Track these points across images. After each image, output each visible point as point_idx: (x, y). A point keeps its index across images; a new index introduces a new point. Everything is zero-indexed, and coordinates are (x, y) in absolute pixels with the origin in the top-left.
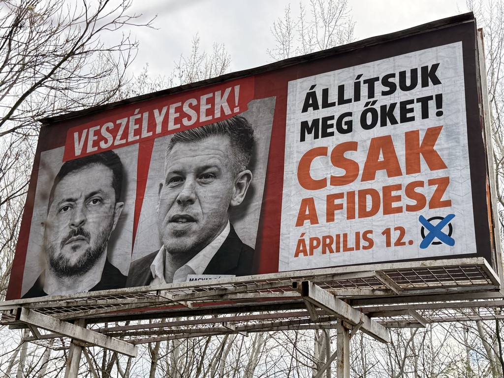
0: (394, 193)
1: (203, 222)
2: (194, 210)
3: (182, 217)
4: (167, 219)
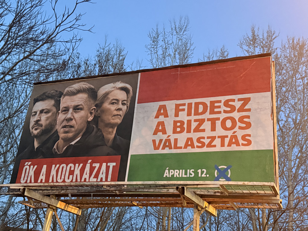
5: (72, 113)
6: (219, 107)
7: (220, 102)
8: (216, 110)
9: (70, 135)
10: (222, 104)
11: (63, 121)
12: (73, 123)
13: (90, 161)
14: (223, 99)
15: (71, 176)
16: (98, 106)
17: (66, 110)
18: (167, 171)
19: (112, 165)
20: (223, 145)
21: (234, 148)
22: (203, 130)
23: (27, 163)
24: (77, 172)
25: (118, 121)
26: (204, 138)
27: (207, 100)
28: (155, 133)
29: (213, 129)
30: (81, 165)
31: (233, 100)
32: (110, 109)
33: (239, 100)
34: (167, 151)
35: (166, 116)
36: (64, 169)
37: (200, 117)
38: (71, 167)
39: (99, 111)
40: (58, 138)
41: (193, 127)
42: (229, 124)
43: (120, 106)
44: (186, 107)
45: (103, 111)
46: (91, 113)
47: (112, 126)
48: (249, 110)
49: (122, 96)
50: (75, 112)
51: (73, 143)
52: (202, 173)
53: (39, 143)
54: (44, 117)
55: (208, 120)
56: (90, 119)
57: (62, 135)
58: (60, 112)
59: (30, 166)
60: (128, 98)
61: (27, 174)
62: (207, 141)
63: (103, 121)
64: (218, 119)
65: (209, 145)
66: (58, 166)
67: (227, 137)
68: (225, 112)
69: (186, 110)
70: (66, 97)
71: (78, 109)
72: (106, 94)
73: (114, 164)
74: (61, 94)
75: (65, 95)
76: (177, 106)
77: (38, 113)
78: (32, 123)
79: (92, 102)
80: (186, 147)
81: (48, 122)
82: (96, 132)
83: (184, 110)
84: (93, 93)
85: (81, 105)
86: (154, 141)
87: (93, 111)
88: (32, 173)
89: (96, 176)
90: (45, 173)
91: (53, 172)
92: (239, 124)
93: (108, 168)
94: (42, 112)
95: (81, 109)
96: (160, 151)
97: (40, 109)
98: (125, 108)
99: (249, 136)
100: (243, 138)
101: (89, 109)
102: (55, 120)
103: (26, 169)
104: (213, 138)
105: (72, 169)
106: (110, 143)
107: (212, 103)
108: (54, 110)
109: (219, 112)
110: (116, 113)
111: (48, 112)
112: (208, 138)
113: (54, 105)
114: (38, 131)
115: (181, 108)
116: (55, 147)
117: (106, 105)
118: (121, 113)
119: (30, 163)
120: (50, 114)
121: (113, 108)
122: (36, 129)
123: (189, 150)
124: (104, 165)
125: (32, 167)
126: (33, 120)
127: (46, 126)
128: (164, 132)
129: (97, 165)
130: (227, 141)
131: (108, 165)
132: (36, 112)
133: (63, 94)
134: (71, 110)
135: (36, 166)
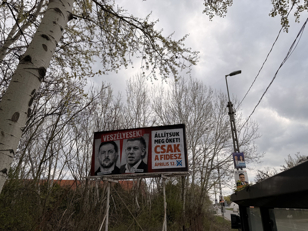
0: (172, 156)
1: (136, 158)
2: (134, 156)
3: (131, 157)
4: (128, 157)
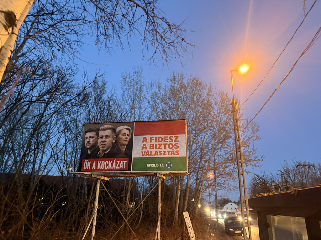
5: (105, 139)
6: (167, 139)
7: (167, 137)
8: (166, 140)
9: (105, 148)
10: (168, 138)
11: (101, 142)
12: (106, 143)
13: (115, 160)
14: (169, 136)
15: (107, 166)
16: (117, 136)
17: (102, 137)
18: (148, 164)
19: (125, 162)
20: (169, 154)
21: (173, 156)
22: (162, 148)
23: (85, 161)
24: (110, 164)
25: (126, 143)
26: (162, 151)
27: (163, 136)
28: (142, 149)
29: (165, 148)
30: (112, 162)
31: (172, 137)
32: (122, 138)
33: (175, 137)
34: (147, 156)
35: (147, 142)
36: (104, 163)
37: (160, 143)
38: (107, 163)
39: (117, 138)
40: (99, 150)
41: (157, 147)
42: (171, 146)
43: (127, 136)
44: (154, 139)
45: (120, 138)
46: (114, 139)
47: (124, 145)
48: (178, 141)
49: (127, 132)
50: (107, 138)
51: (107, 152)
52: (162, 165)
53: (90, 152)
54: (91, 140)
55: (163, 144)
56: (114, 141)
57: (101, 149)
58: (99, 138)
59: (87, 162)
60: (130, 133)
61: (86, 166)
62: (163, 153)
63: (119, 143)
64: (167, 144)
65: (164, 154)
66: (101, 162)
67: (170, 151)
68: (169, 141)
69: (155, 140)
70: (101, 131)
71: (108, 137)
72: (120, 131)
73: (126, 161)
74: (98, 130)
75: (101, 130)
76: (151, 138)
77: (88, 138)
78: (86, 143)
79: (114, 134)
80: (155, 155)
81: (94, 142)
82: (117, 148)
83: (153, 140)
84: (114, 130)
85: (109, 135)
86: (142, 152)
87: (115, 138)
88: (89, 165)
89: (119, 166)
90: (95, 165)
91: (99, 165)
92: (174, 146)
93: (123, 163)
94: (90, 137)
95: (109, 137)
96: (145, 156)
97: (89, 136)
98: (129, 137)
99: (178, 151)
100: (176, 152)
101: (113, 137)
102: (97, 142)
103: (86, 163)
104: (165, 152)
105: (108, 163)
106: (124, 153)
107: (165, 137)
108: (96, 137)
109: (167, 141)
110: (125, 139)
111: (93, 137)
112: (163, 151)
113: (96, 135)
114: (89, 146)
115: (152, 139)
116: (98, 153)
117: (120, 136)
118: (127, 139)
119: (87, 161)
120: (94, 139)
121: (124, 137)
122: (88, 145)
123: (156, 156)
124: (122, 161)
125: (88, 162)
126: (86, 141)
127: (93, 144)
128: (146, 149)
129: (119, 162)
130: (170, 153)
131: (124, 161)
132: (87, 138)
133: (99, 129)
134: (104, 137)
135: (90, 162)
